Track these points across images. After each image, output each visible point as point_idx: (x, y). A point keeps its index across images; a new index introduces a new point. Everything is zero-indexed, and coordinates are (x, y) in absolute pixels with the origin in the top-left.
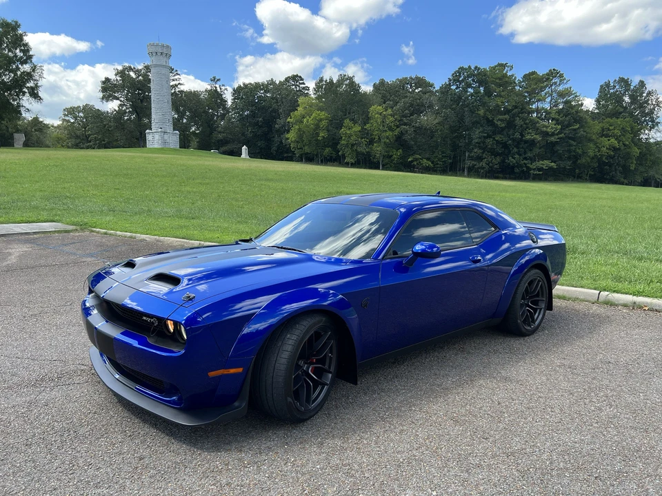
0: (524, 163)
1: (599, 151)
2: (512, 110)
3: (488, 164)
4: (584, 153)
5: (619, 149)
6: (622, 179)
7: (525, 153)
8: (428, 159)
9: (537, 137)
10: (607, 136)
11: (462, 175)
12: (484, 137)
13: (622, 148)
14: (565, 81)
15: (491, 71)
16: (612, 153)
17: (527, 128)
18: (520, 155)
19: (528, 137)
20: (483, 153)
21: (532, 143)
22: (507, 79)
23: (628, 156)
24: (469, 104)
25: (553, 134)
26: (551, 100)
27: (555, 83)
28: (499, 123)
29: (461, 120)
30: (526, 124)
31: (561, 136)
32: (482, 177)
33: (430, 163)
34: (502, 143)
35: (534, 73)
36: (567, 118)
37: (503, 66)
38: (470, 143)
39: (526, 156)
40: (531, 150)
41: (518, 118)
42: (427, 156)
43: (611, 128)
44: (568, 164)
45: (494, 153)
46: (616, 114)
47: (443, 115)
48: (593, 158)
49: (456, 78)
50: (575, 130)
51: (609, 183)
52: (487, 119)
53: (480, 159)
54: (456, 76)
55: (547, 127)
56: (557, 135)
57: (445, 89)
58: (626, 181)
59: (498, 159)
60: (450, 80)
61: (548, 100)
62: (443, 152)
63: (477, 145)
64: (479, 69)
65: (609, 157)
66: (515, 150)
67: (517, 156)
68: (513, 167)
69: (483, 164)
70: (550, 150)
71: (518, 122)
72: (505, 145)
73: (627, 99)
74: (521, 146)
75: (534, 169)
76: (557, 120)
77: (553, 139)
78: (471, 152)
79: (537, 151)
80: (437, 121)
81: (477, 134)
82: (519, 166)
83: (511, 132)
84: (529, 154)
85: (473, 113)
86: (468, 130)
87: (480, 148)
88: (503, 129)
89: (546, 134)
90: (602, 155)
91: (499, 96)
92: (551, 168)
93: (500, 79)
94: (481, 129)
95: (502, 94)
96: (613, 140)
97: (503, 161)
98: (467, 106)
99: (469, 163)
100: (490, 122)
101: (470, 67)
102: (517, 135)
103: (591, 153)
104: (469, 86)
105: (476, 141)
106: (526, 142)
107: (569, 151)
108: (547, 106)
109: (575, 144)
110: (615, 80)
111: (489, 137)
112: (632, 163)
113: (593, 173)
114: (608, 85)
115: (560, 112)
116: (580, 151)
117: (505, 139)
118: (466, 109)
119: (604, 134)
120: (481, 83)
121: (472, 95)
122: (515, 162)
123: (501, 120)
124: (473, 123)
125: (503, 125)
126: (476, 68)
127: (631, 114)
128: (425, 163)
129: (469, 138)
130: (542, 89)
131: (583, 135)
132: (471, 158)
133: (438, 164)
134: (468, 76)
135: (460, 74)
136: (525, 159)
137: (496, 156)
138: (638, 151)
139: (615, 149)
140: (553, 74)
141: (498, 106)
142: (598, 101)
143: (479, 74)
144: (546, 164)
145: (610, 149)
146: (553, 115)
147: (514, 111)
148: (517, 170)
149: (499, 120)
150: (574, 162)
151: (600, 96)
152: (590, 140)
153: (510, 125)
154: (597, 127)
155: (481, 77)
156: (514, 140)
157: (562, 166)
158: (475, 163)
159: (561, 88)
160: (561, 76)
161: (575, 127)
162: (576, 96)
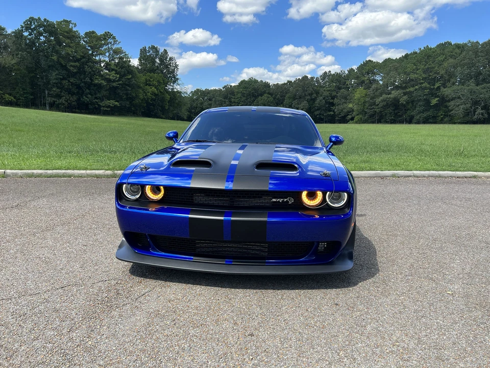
0: (96, 102)
1: (146, 95)
2: (81, 59)
3: (67, 101)
4: (136, 96)
5: (158, 95)
6: (162, 116)
7: (95, 94)
8: (10, 95)
9: (103, 82)
10: (150, 85)
11: (44, 109)
12: (60, 78)
13: (160, 94)
14: (117, 43)
15: (58, 24)
16: (154, 97)
17: (95, 74)
18: (92, 95)
19: (96, 82)
20: (61, 92)
21: (100, 86)
22: (73, 34)
23: (163, 100)
24: (43, 50)
25: (114, 81)
26: (109, 56)
27: (111, 43)
28: (72, 68)
29: (38, 63)
30: (93, 71)
31: (121, 82)
32: (63, 111)
33: (13, 98)
34: (76, 85)
35: (93, 32)
36: (123, 70)
37: (68, 22)
38: (48, 83)
39: (97, 96)
40: (99, 92)
41: (87, 67)
42: (8, 91)
43: (151, 80)
44: (127, 104)
45: (70, 92)
46: (152, 71)
47: (19, 56)
48: (142, 100)
49: (27, 26)
50: (128, 79)
51: (154, 118)
52: (61, 64)
53: (59, 96)
54: (28, 24)
55: (109, 75)
56: (117, 81)
57: (18, 34)
58: (164, 117)
59: (75, 98)
60: (22, 27)
61: (107, 54)
62: (23, 89)
63: (55, 85)
64: (48, 21)
65: (152, 99)
66: (88, 91)
67: (89, 96)
68: (87, 105)
69: (62, 100)
70: (113, 92)
71: (87, 69)
72: (78, 87)
73: (157, 60)
74: (92, 88)
75: (103, 107)
76: (116, 71)
77: (114, 84)
78: (50, 91)
79: (104, 93)
80: (14, 62)
81: (53, 76)
82: (92, 103)
83: (82, 77)
84: (98, 95)
85: (48, 58)
86: (44, 72)
87: (58, 88)
88: (76, 73)
89: (109, 80)
90: (148, 98)
91: (68, 46)
92: (115, 106)
93: (67, 32)
94: (57, 72)
95: (71, 45)
96: (153, 88)
97: (79, 99)
98: (41, 51)
99: (49, 100)
100: (64, 67)
101: (39, 18)
102: (88, 80)
103: (141, 97)
104: (41, 34)
105: (54, 81)
106: (95, 85)
107: (127, 94)
108: (107, 59)
109: (130, 89)
110: (149, 47)
111: (64, 79)
112: (166, 104)
113: (143, 110)
114: (145, 49)
115: (117, 65)
116: (134, 95)
117: (78, 82)
118: (41, 54)
119: (147, 83)
120: (51, 33)
121: (44, 42)
122: (88, 100)
123: (73, 66)
124: (49, 67)
125: (75, 71)
126: (45, 20)
127: (162, 72)
128: (7, 97)
129: (46, 79)
130: (102, 46)
131: (134, 83)
132: (50, 95)
133: (20, 99)
134: (40, 26)
135: (31, 23)
136: (96, 98)
137: (72, 95)
138: (169, 97)
139: (155, 95)
140: (107, 36)
141: (68, 54)
142: (140, 60)
143: (49, 25)
144: (112, 103)
145: (152, 94)
146: (113, 67)
147: (83, 60)
148: (91, 107)
149: (71, 66)
150: (130, 102)
151: (141, 57)
152: (139, 87)
153: (81, 71)
154: (142, 78)
155: (50, 28)
156: (85, 83)
157: (123, 105)
158: (55, 100)
159: (114, 47)
160: (114, 38)
161: (129, 77)
162: (126, 55)
